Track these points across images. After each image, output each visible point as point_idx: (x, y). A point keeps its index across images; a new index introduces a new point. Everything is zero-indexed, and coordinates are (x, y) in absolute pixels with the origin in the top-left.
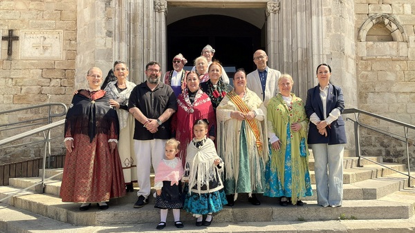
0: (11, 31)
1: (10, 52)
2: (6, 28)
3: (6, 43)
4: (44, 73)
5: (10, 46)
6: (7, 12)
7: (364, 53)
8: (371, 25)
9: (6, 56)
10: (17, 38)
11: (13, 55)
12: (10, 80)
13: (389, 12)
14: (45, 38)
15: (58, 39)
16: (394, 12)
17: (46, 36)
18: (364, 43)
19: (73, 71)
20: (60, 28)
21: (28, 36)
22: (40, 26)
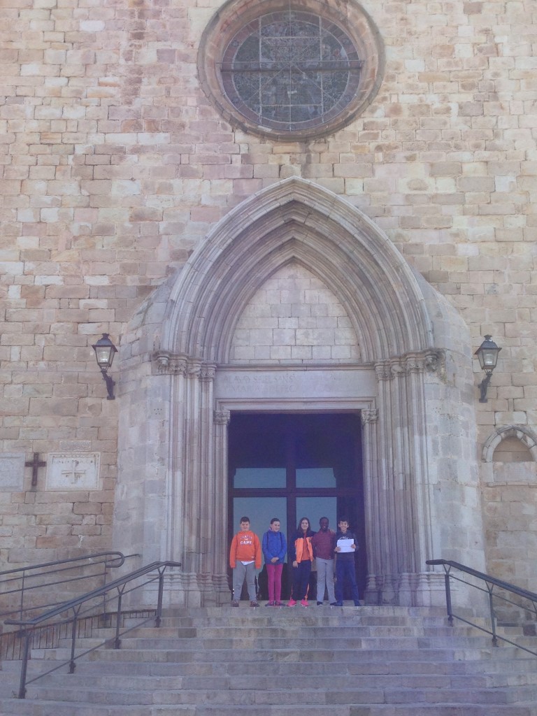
0: (36, 455)
1: (34, 482)
2: (31, 450)
3: (30, 470)
4: (75, 507)
5: (35, 473)
6: (32, 430)
7: (491, 477)
8: (498, 440)
9: (30, 487)
10: (43, 464)
11: (39, 486)
12: (34, 517)
13: (524, 423)
14: (77, 463)
15: (93, 463)
16: (530, 422)
17: (78, 459)
18: (490, 465)
19: (111, 504)
20: (97, 450)
21: (56, 460)
22: (73, 447)
